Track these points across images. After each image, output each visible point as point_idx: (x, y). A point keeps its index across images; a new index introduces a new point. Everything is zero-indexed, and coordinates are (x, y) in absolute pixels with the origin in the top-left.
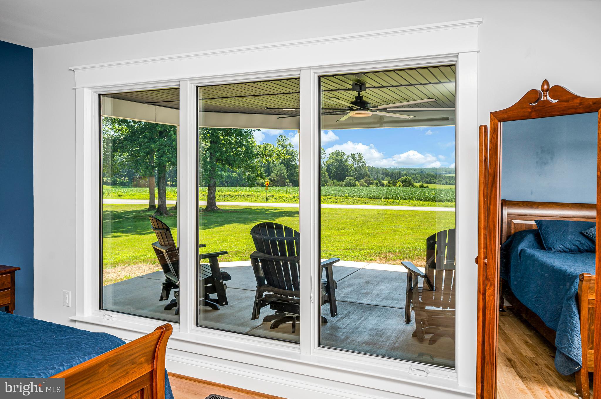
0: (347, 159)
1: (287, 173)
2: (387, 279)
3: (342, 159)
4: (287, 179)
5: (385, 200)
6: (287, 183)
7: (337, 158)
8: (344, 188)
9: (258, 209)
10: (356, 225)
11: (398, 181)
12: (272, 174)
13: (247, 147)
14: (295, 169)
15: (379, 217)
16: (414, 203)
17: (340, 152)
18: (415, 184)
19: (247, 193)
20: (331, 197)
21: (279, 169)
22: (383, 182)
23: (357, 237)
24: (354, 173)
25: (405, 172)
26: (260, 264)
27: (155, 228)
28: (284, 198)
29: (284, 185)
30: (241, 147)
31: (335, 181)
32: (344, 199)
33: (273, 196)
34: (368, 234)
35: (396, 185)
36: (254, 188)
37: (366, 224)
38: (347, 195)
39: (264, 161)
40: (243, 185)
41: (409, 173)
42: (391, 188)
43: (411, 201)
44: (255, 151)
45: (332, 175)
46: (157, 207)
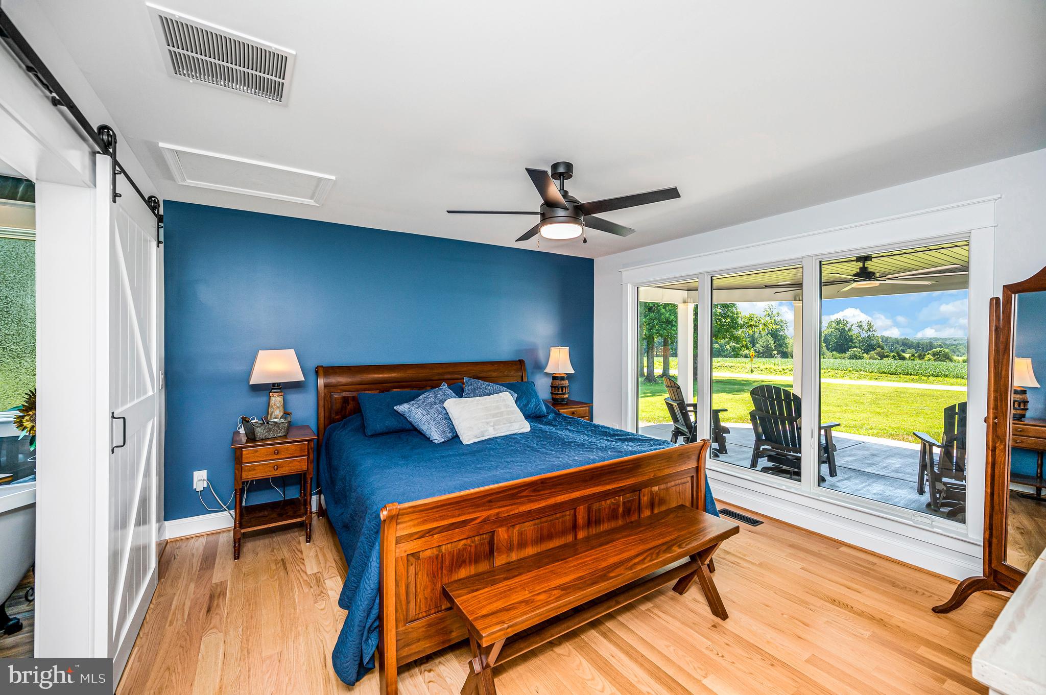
0: (851, 328)
1: (774, 343)
2: (899, 454)
3: (844, 328)
4: (774, 351)
5: (905, 376)
6: (775, 354)
7: (837, 327)
8: (847, 361)
9: (743, 381)
10: (862, 403)
11: (926, 353)
12: (757, 345)
13: (733, 319)
14: (784, 339)
15: (896, 396)
16: (951, 381)
17: (842, 320)
18: (955, 358)
19: (731, 364)
20: (829, 370)
21: (765, 340)
22: (903, 354)
23: (864, 415)
24: (861, 344)
25: (939, 343)
26: (758, 421)
27: (667, 386)
28: (772, 370)
29: (771, 356)
30: (725, 318)
31: (834, 353)
32: (846, 372)
33: (759, 368)
34: (879, 413)
35: (923, 358)
36: (738, 359)
37: (877, 402)
38: (851, 369)
39: (750, 332)
40: (725, 356)
41: (945, 344)
42: (915, 362)
43: (946, 379)
44: (740, 322)
45: (830, 346)
46: (646, 374)
